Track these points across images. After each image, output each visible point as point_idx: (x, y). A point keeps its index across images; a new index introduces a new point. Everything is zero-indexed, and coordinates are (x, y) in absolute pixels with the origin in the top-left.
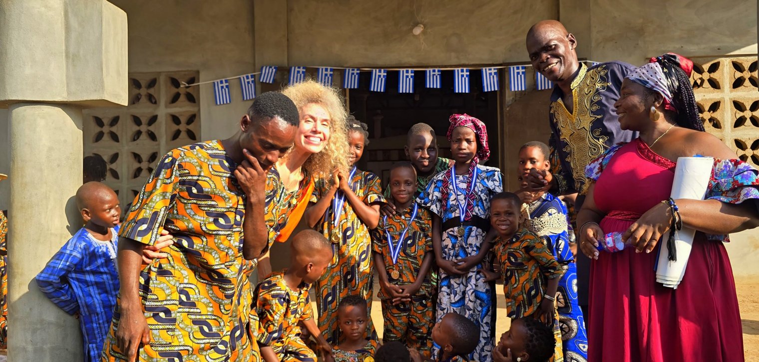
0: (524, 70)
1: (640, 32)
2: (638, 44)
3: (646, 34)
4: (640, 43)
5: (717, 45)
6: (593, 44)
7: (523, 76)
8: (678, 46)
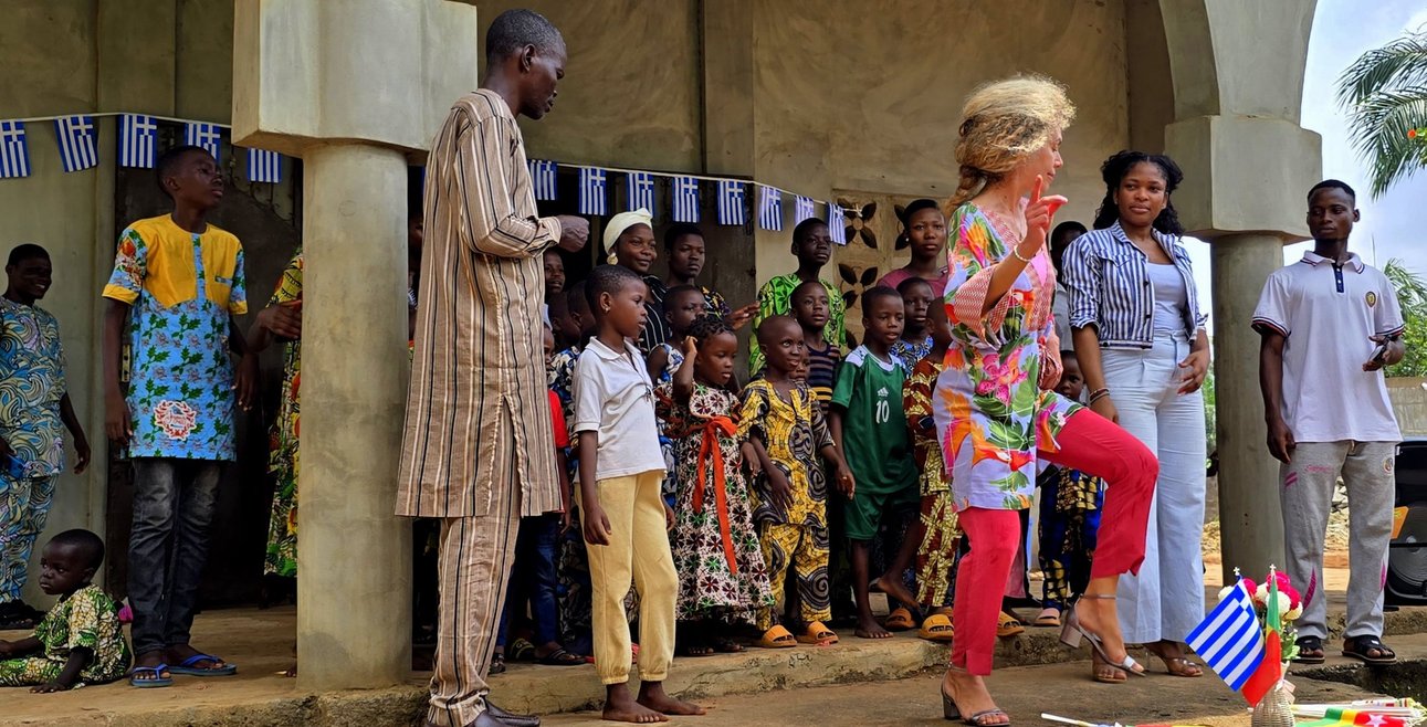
0: (652, 183)
1: (825, 143)
2: (821, 163)
3: (834, 147)
4: (824, 161)
5: (930, 180)
6: (757, 155)
7: (650, 191)
8: (878, 175)
